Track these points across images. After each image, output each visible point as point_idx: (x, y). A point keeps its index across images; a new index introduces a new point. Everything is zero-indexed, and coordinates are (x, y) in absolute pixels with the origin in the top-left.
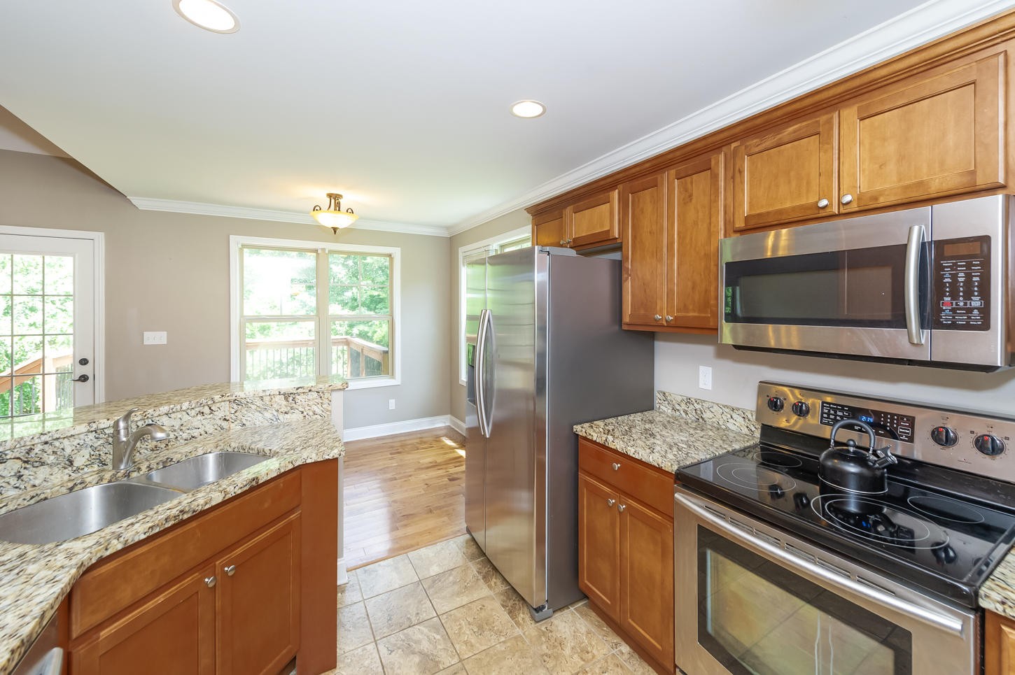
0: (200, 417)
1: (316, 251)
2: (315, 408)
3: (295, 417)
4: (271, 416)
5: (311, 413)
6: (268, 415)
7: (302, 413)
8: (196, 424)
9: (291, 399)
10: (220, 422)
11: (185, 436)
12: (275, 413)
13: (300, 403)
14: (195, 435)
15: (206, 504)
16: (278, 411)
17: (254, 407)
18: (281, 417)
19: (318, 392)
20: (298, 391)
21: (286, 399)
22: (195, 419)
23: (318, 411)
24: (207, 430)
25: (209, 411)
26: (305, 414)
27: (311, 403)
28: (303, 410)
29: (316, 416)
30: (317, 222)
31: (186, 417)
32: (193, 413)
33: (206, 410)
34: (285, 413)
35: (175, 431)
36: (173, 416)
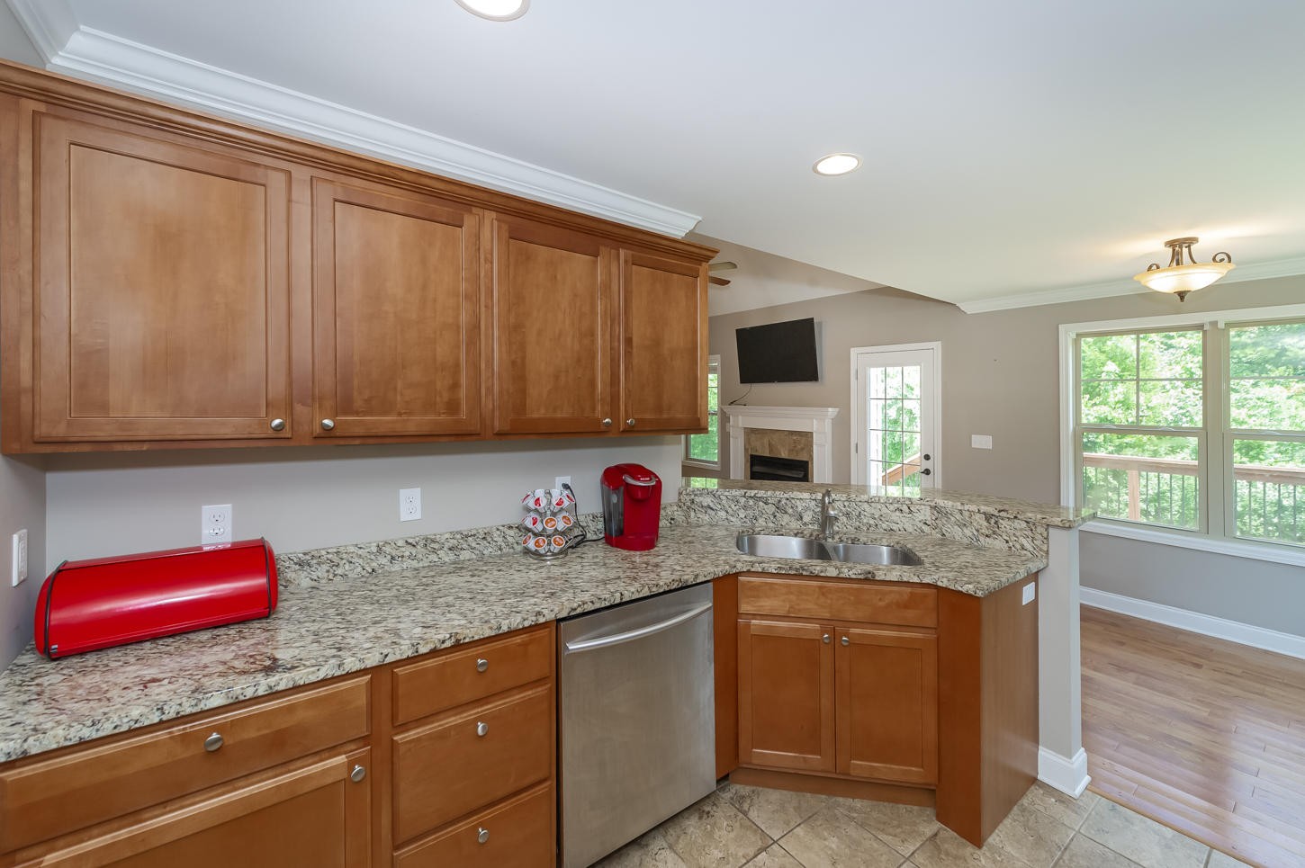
0: (898, 513)
1: (1199, 327)
2: (1024, 541)
3: (998, 544)
4: (970, 534)
5: (1018, 547)
6: (967, 532)
7: (1007, 542)
8: (895, 519)
9: (993, 521)
10: (920, 525)
11: (884, 526)
12: (976, 533)
13: (1003, 529)
14: (894, 528)
15: (822, 572)
16: (977, 531)
17: (953, 519)
18: (982, 538)
19: (1027, 522)
20: (1001, 514)
21: (988, 520)
22: (893, 514)
23: (1027, 546)
24: (906, 527)
25: (908, 511)
26: (1011, 544)
27: (1018, 534)
28: (1007, 538)
29: (1025, 552)
30: (1150, 289)
31: (885, 510)
32: (892, 508)
33: (905, 508)
34: (987, 536)
35: (875, 519)
36: (872, 504)
